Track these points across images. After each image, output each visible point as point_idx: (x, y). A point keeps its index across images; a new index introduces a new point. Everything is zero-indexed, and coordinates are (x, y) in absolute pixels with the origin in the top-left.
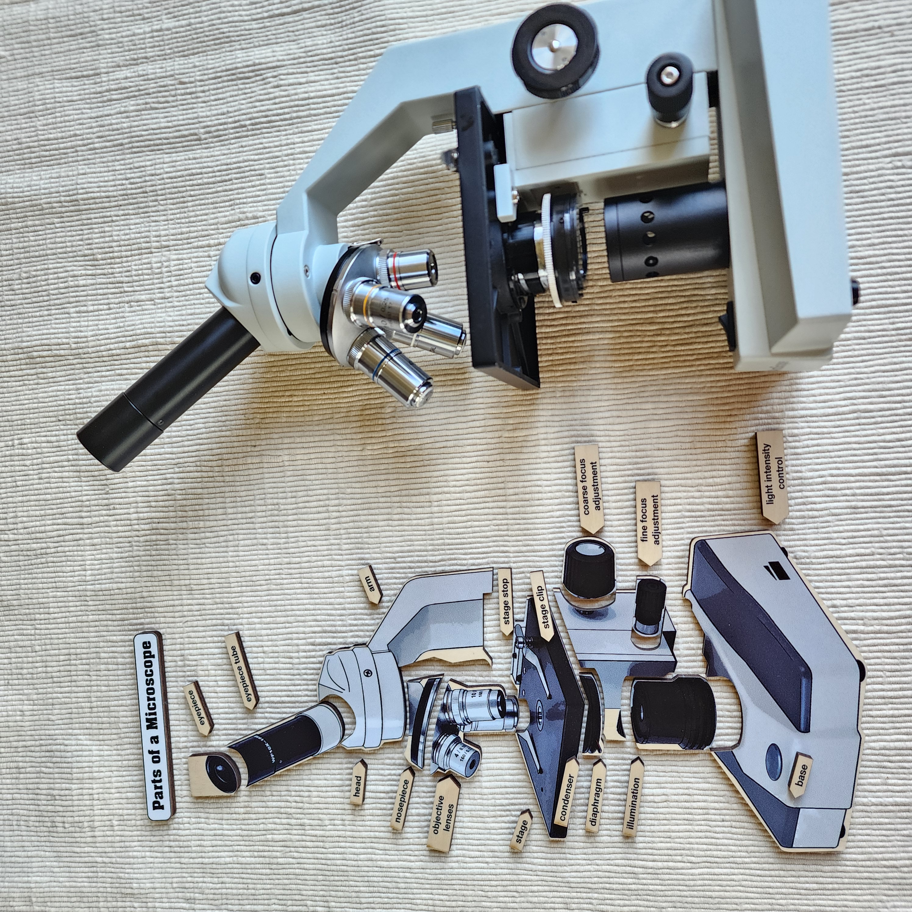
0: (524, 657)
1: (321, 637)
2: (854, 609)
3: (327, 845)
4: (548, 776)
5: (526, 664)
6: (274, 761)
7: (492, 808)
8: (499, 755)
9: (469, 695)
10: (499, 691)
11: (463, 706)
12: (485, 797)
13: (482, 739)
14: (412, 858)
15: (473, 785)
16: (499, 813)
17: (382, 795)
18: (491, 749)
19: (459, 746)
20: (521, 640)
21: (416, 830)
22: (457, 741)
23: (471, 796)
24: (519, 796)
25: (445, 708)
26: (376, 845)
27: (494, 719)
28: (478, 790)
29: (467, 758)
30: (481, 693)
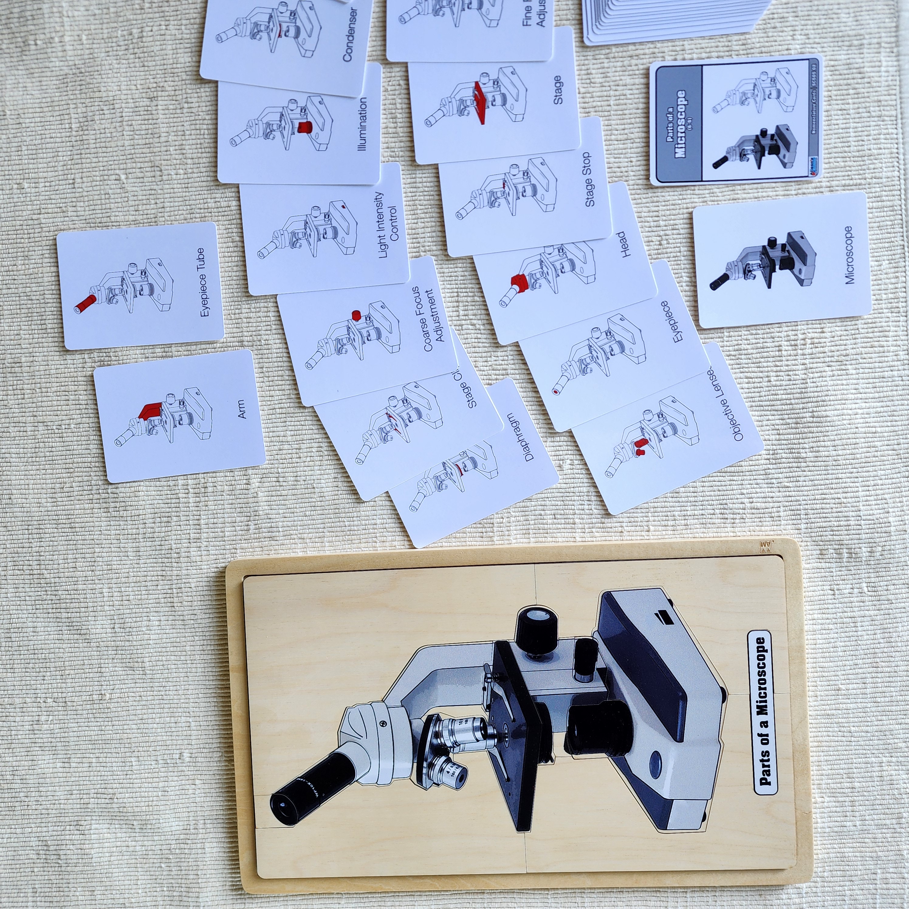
0: (492, 689)
4: (514, 783)
5: (494, 695)
9: (457, 723)
10: (482, 719)
11: (452, 733)
19: (450, 765)
20: (489, 676)
22: (448, 761)
25: (437, 735)
27: (478, 741)
29: (457, 774)
30: (466, 721)
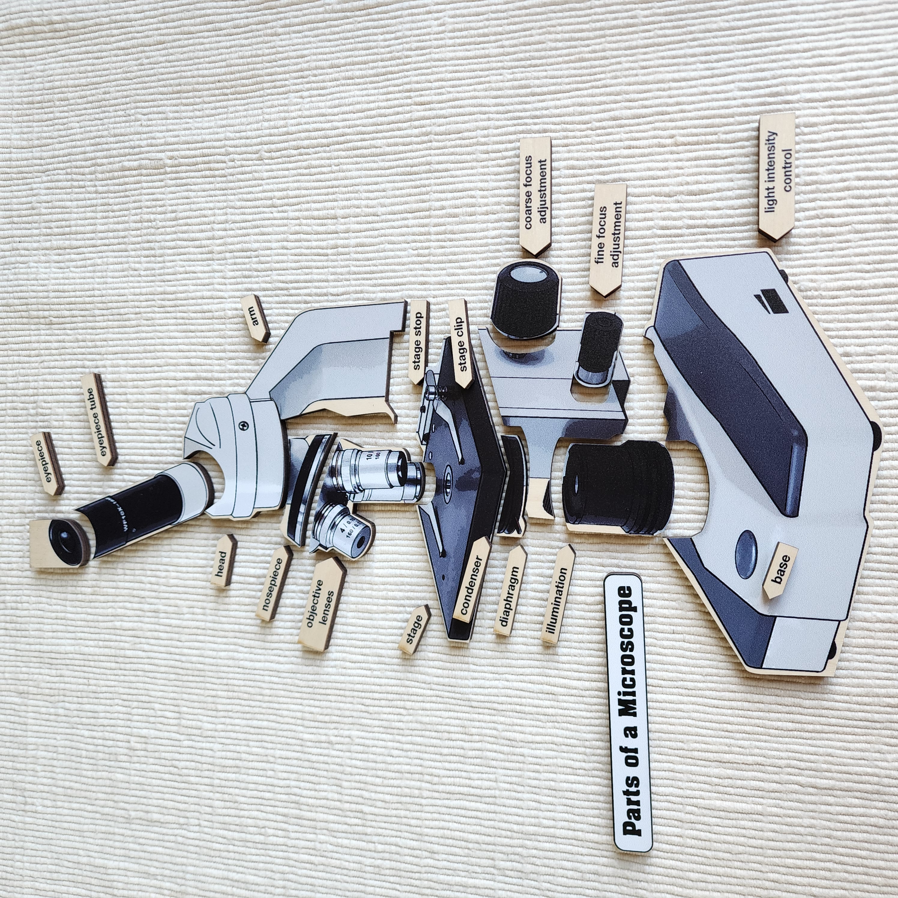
0: (434, 411)
1: (195, 385)
2: (874, 358)
3: (184, 637)
4: (452, 560)
5: (437, 419)
6: (126, 529)
7: (382, 601)
8: (397, 536)
9: (364, 456)
10: (401, 453)
11: (355, 471)
12: (375, 587)
13: (377, 515)
14: (281, 659)
15: (362, 571)
16: (390, 608)
17: (252, 580)
18: (387, 528)
19: (347, 519)
20: (432, 389)
21: (289, 624)
22: (344, 513)
23: (359, 585)
24: (417, 588)
25: (334, 472)
26: (240, 641)
27: (391, 486)
28: (368, 579)
29: (354, 535)
30: (378, 455)
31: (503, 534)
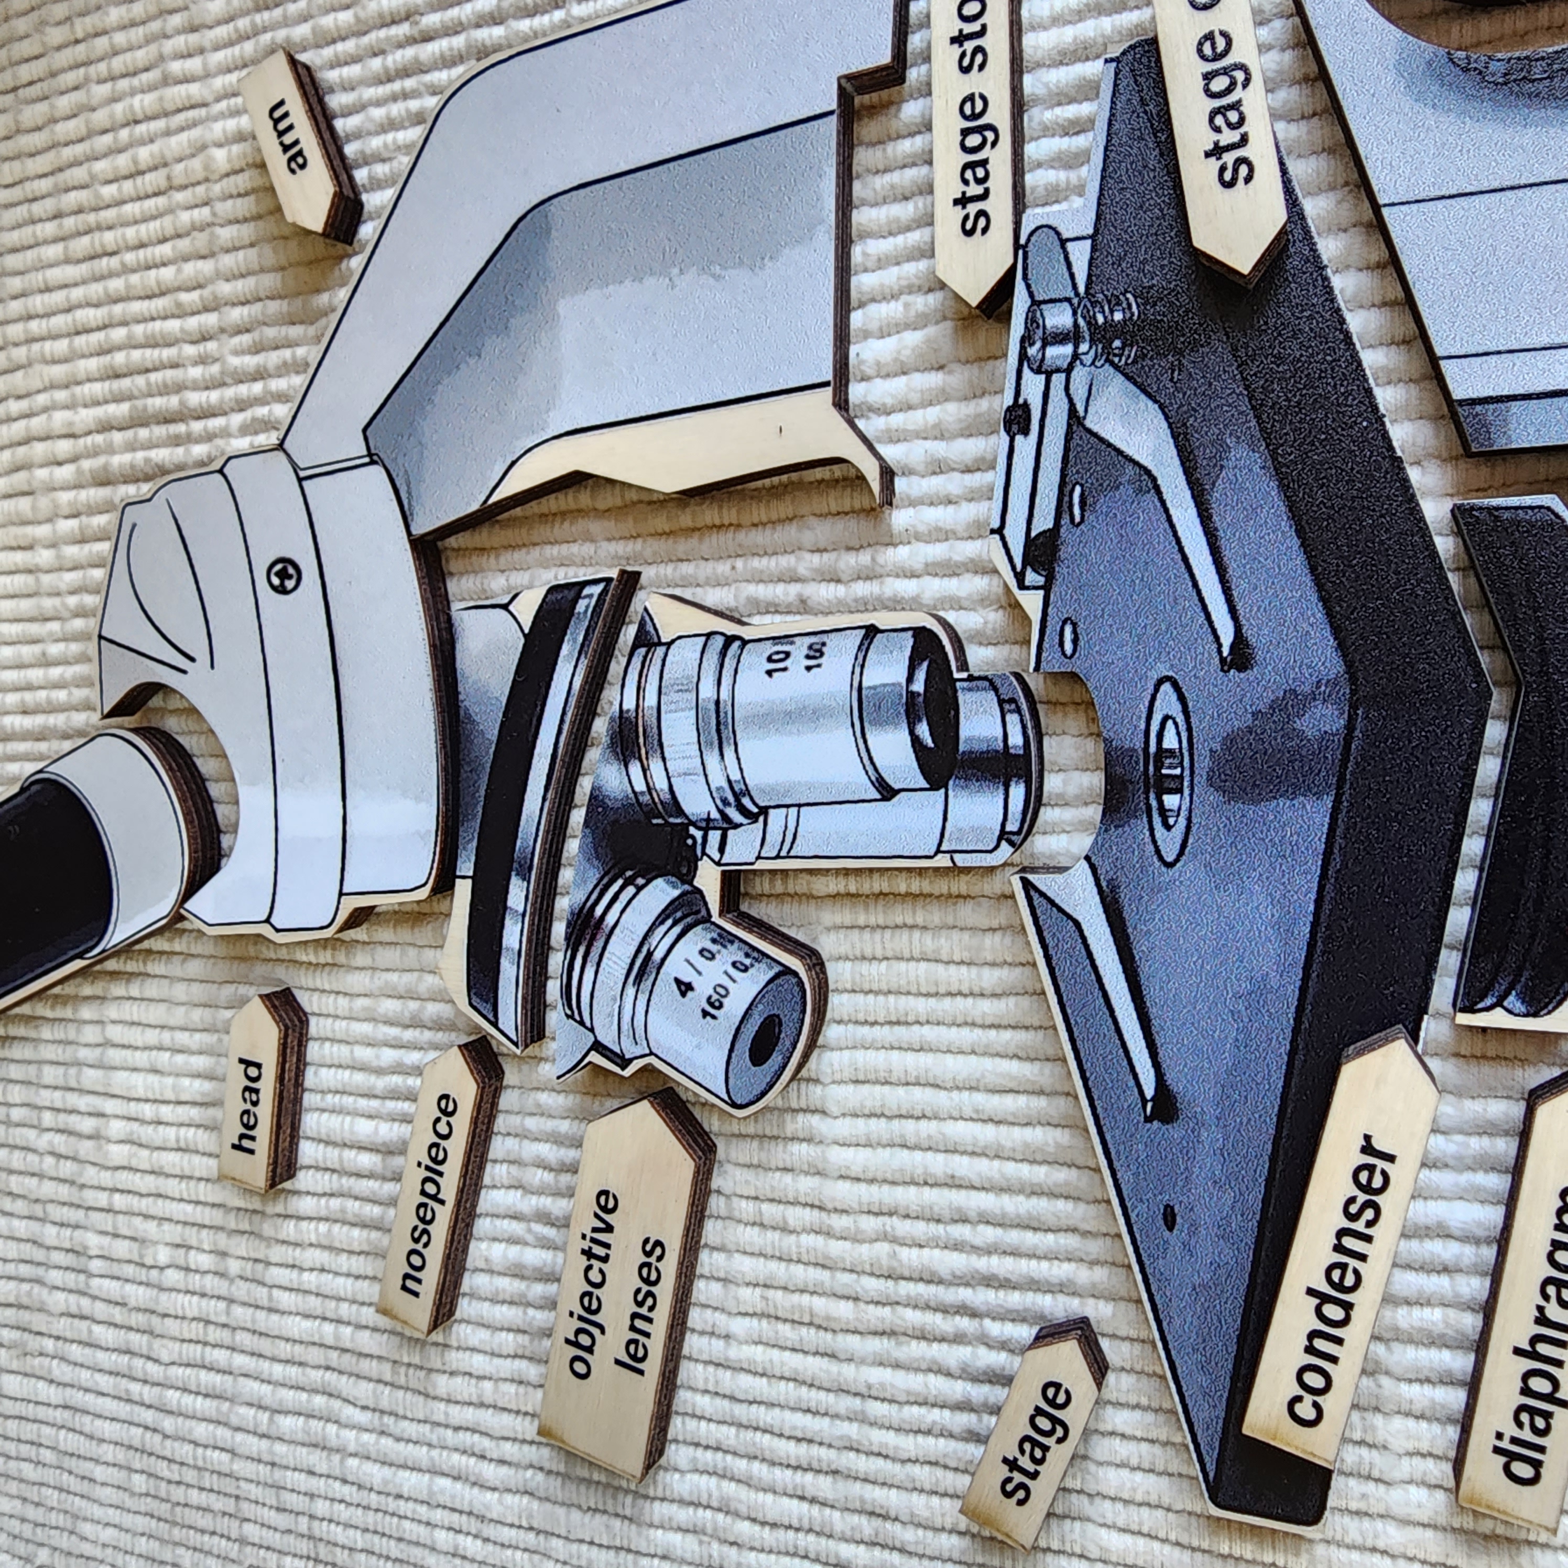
0: (1075, 419)
3: (166, 1350)
4: (1211, 1137)
5: (1088, 460)
7: (872, 1285)
8: (921, 1006)
9: (754, 661)
10: (922, 636)
11: (720, 728)
12: (839, 1222)
13: (831, 915)
14: (489, 1472)
15: (780, 1154)
16: (913, 1317)
17: (366, 1160)
18: (876, 972)
19: (698, 938)
20: (1059, 318)
21: (508, 1341)
22: (686, 912)
23: (770, 1211)
24: (1030, 1239)
25: (632, 740)
26: (343, 1384)
27: (887, 792)
28: (805, 1185)
29: (735, 1005)
30: (816, 653)
31: (1497, 1019)
